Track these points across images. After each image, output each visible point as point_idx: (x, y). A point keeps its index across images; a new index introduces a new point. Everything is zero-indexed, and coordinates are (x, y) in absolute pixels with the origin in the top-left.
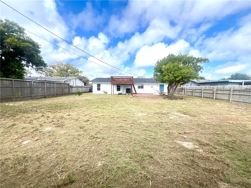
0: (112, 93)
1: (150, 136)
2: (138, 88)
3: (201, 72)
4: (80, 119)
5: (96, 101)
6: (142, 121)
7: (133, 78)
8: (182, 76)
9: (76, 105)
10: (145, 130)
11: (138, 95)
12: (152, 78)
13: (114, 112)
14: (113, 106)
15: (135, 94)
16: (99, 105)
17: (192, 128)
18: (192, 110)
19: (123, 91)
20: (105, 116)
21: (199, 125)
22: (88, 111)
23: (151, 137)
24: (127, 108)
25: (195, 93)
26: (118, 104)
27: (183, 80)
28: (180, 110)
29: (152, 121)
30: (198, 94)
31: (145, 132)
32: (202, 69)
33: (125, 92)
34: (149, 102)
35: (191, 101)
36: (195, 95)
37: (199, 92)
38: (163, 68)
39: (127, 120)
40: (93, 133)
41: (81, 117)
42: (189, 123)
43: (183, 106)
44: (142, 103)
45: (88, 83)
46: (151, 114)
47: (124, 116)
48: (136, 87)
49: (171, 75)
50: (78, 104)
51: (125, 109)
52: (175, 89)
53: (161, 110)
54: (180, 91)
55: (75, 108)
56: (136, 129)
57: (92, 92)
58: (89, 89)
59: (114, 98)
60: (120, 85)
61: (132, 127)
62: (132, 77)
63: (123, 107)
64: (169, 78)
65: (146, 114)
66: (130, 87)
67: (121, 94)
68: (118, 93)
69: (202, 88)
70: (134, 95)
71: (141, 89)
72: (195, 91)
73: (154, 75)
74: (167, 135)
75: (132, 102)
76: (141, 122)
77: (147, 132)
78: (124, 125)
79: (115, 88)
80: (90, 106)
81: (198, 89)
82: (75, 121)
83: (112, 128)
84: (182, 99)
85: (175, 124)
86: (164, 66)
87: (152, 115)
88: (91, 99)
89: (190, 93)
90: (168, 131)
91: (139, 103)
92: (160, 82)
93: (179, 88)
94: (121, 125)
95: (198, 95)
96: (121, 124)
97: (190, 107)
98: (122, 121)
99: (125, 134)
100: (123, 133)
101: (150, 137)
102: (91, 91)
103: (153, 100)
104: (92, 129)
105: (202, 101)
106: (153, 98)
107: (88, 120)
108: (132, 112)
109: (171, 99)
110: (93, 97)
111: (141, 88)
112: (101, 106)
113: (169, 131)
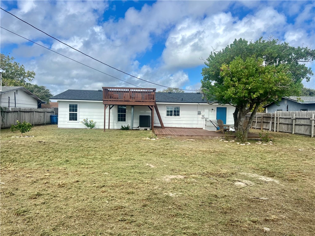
0: (107, 127)
1: (186, 228)
2: (168, 115)
3: (308, 79)
4: (18, 192)
5: (63, 147)
6: (171, 195)
7: (156, 91)
8: (266, 88)
9: (12, 157)
10: (176, 215)
11: (168, 132)
12: (198, 92)
13: (106, 173)
14: (106, 157)
15: (160, 130)
16: (70, 157)
17: (283, 209)
18: (288, 167)
19: (131, 121)
20: (82, 184)
21: (299, 202)
22: (42, 172)
23: (188, 231)
24: (139, 162)
25: (297, 127)
26: (118, 153)
27: (268, 98)
28: (261, 166)
29: (195, 192)
30: (302, 130)
31: (175, 219)
32: (310, 73)
33: (136, 125)
34: (191, 147)
35: (287, 146)
36: (297, 132)
37: (305, 123)
38: (223, 71)
39: (134, 191)
40: (48, 227)
41: (22, 187)
42: (277, 197)
43: (269, 157)
44: (174, 151)
45: (48, 103)
46: (193, 176)
47: (129, 182)
48: (163, 112)
49: (242, 86)
50: (18, 155)
51: (132, 165)
52: (251, 118)
53: (218, 168)
54: (263, 122)
55: (8, 163)
56: (153, 213)
57: (57, 123)
58: (49, 117)
59: (111, 138)
60: (125, 108)
61: (146, 208)
62: (154, 90)
63: (129, 160)
64: (235, 94)
65: (182, 177)
66: (148, 113)
67: (127, 129)
68: (120, 127)
69: (311, 115)
70: (157, 132)
71: (173, 117)
72: (297, 123)
73: (203, 87)
74: (226, 225)
75: (152, 148)
76: (167, 197)
77: (179, 219)
78: (127, 205)
79: (113, 113)
80: (47, 158)
81: (303, 117)
82: (6, 197)
83: (98, 211)
84: (265, 139)
85: (245, 200)
86: (224, 67)
87: (196, 178)
88: (53, 141)
89: (284, 128)
90: (228, 217)
91: (167, 151)
92: (217, 101)
93: (260, 115)
94: (120, 204)
95: (302, 132)
96: (119, 201)
97: (284, 160)
98: (122, 195)
99: (127, 226)
100: (123, 224)
101: (185, 231)
102: (53, 121)
103: (201, 142)
104: (47, 216)
105: (310, 145)
106: (200, 137)
107: (39, 195)
108: (150, 171)
109: (243, 142)
110: (59, 137)
111: (175, 115)
112: (76, 158)
113: (230, 217)
